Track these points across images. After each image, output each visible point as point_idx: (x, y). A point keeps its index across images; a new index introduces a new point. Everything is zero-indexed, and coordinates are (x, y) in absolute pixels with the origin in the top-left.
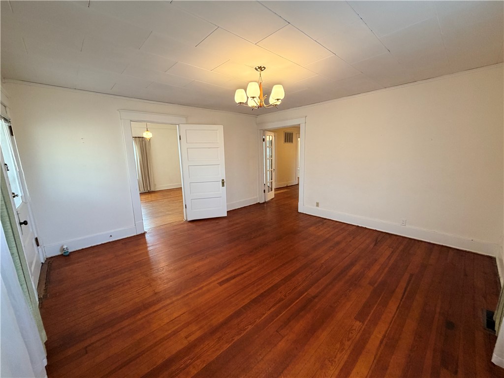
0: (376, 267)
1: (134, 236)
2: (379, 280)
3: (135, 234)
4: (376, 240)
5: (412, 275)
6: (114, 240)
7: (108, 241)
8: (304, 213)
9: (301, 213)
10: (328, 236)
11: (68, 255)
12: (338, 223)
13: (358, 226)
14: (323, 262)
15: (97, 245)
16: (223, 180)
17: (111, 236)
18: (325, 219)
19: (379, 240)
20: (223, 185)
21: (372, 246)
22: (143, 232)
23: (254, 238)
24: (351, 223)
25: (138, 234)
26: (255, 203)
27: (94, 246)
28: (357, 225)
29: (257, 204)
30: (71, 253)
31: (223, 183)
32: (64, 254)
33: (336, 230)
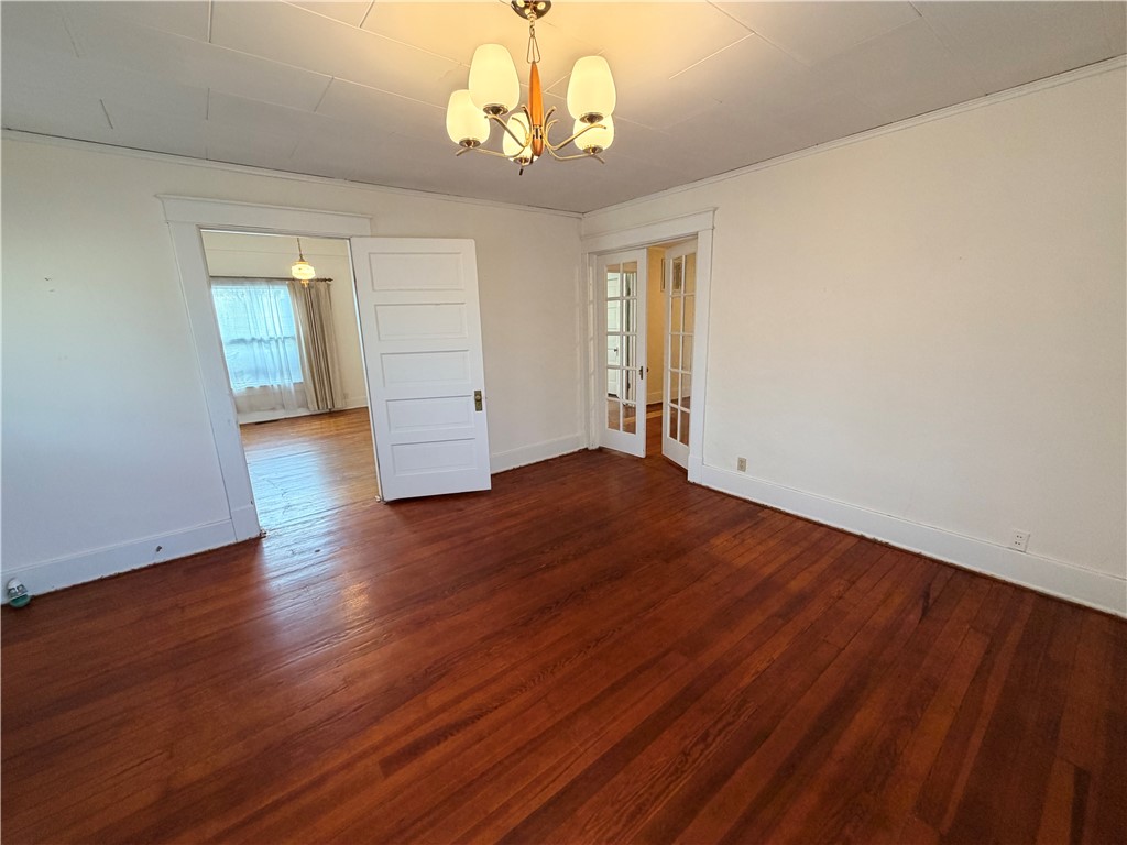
0: (938, 723)
1: (229, 547)
2: (958, 792)
3: (232, 541)
4: (927, 595)
5: (1082, 777)
6: (169, 558)
7: (151, 563)
8: (704, 484)
9: (694, 484)
10: (768, 570)
11: (28, 605)
12: (800, 524)
13: (862, 538)
14: (747, 680)
15: (119, 575)
16: (478, 393)
17: (159, 548)
18: (764, 507)
19: (934, 594)
20: (479, 408)
21: (913, 618)
22: (254, 534)
23: (548, 567)
24: (840, 526)
25: (239, 541)
26: (576, 450)
27: (111, 578)
28: (858, 532)
29: (579, 452)
30: (34, 598)
31: (478, 402)
32: (13, 604)
33: (797, 550)
